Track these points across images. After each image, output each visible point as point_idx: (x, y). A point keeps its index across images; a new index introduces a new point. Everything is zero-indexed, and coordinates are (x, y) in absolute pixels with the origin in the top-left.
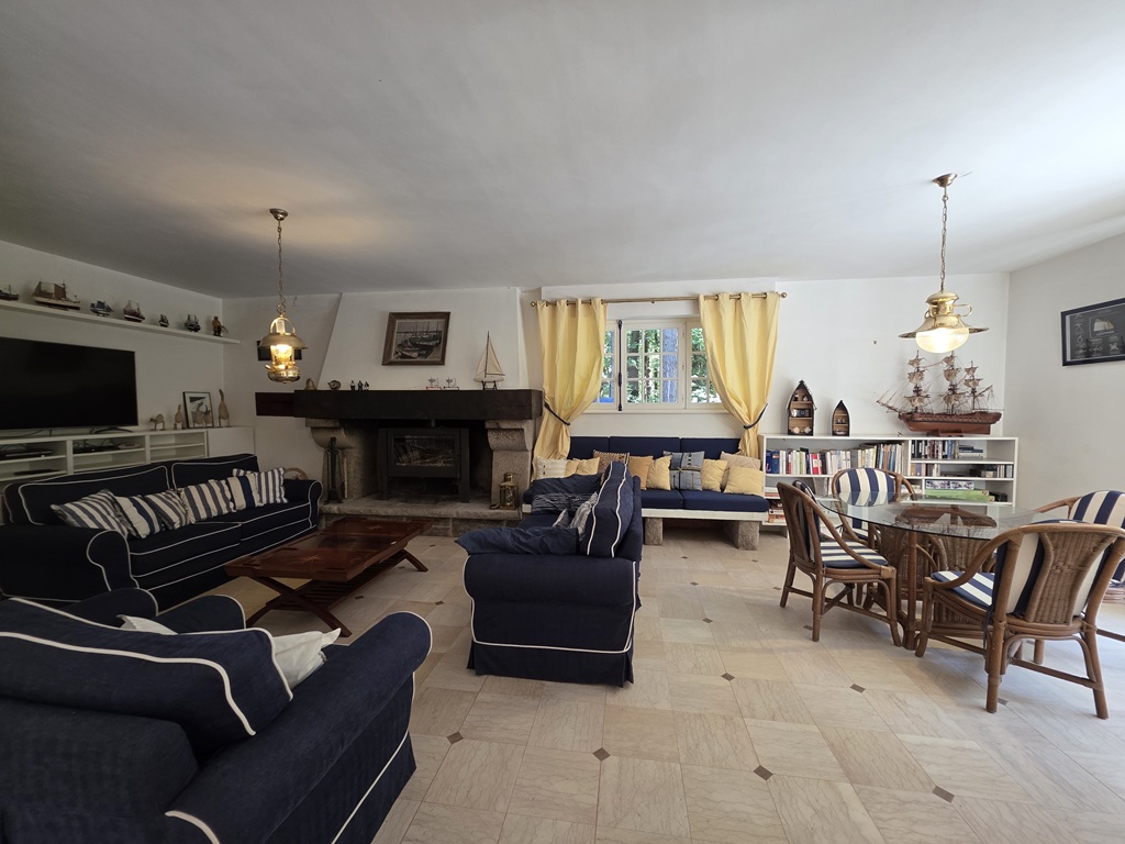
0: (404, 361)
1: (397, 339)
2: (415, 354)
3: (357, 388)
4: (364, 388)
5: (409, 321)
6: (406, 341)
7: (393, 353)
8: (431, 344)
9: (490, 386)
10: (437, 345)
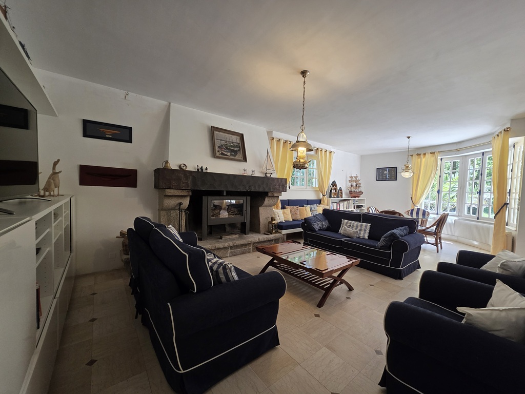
0: (223, 157)
1: (218, 143)
2: (229, 154)
3: (200, 171)
4: (204, 171)
5: (221, 133)
6: (222, 145)
7: (217, 151)
8: (236, 149)
9: (268, 175)
10: (239, 150)
